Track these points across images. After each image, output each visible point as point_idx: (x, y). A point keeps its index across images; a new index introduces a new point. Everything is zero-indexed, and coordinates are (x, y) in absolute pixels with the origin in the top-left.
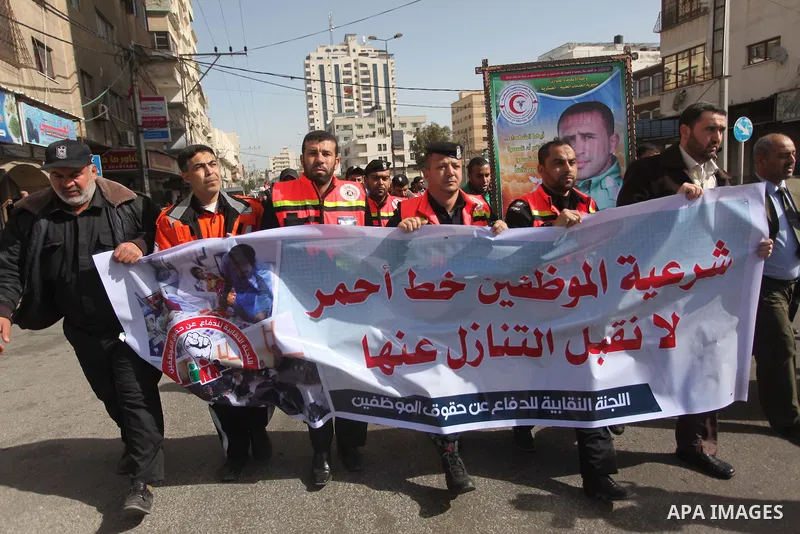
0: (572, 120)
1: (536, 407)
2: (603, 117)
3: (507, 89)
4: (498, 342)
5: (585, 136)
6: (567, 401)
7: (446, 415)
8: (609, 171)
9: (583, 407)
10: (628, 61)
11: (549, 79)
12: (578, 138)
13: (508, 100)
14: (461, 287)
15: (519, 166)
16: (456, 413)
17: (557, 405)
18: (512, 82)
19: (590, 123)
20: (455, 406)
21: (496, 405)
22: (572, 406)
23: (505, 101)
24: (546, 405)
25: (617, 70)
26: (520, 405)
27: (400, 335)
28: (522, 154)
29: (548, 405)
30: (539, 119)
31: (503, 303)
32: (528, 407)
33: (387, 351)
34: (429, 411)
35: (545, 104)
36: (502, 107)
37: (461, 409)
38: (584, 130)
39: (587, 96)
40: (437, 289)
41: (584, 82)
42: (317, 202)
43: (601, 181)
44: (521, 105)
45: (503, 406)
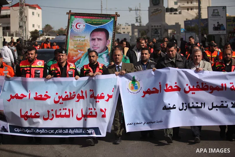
0: (95, 33)
1: (67, 132)
2: (106, 34)
3: (76, 20)
4: (58, 114)
5: (99, 39)
6: (76, 130)
7: (41, 132)
8: (105, 52)
9: (80, 131)
10: (116, 17)
11: (90, 19)
12: (96, 40)
13: (76, 24)
14: (49, 97)
15: (75, 46)
16: (44, 132)
17: (73, 131)
18: (78, 19)
19: (101, 35)
20: (44, 130)
21: (56, 131)
22: (77, 131)
23: (74, 24)
24: (70, 131)
25: (112, 19)
26: (63, 131)
27: (31, 110)
28: (77, 42)
29: (71, 131)
30: (84, 31)
31: (60, 103)
32: (65, 132)
33: (26, 114)
34: (36, 131)
35: (87, 27)
36: (73, 26)
37: (46, 131)
38: (99, 37)
39: (102, 26)
40: (43, 97)
41: (101, 22)
42: (30, 66)
43: (101, 55)
44: (79, 26)
45: (58, 131)
